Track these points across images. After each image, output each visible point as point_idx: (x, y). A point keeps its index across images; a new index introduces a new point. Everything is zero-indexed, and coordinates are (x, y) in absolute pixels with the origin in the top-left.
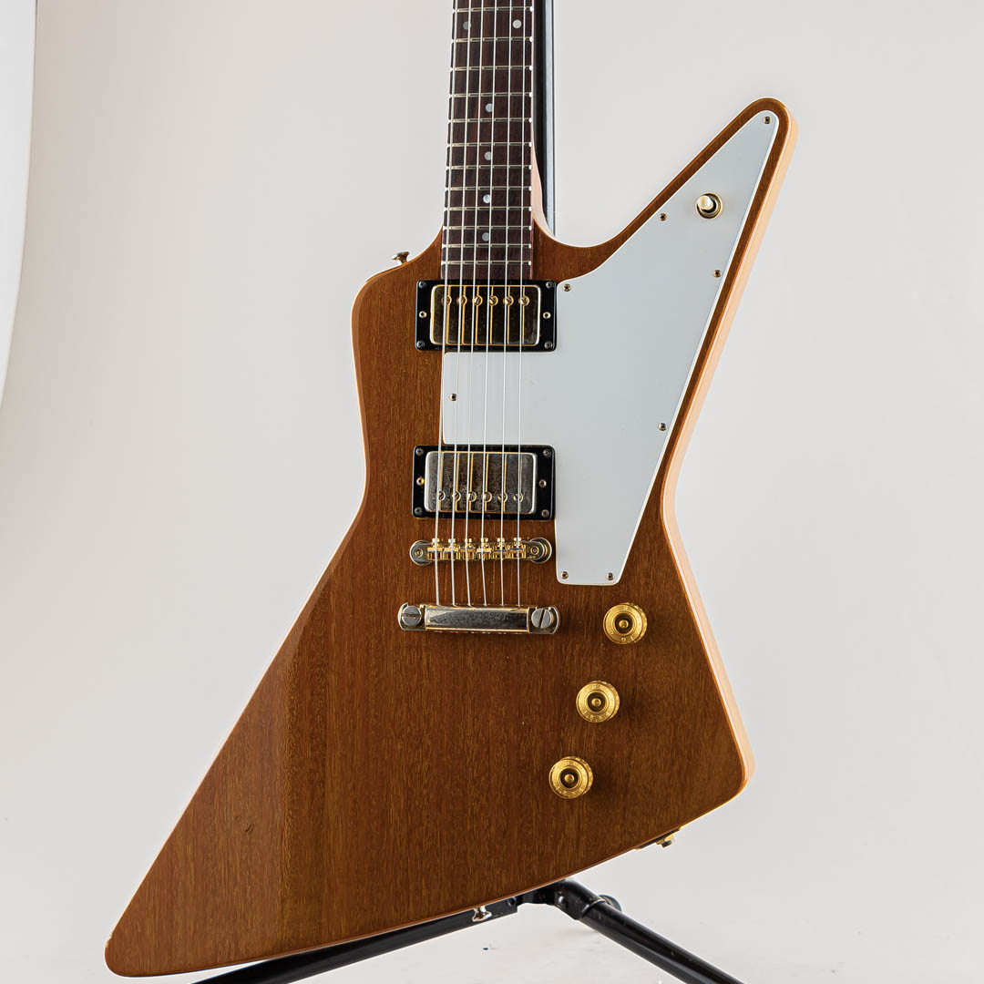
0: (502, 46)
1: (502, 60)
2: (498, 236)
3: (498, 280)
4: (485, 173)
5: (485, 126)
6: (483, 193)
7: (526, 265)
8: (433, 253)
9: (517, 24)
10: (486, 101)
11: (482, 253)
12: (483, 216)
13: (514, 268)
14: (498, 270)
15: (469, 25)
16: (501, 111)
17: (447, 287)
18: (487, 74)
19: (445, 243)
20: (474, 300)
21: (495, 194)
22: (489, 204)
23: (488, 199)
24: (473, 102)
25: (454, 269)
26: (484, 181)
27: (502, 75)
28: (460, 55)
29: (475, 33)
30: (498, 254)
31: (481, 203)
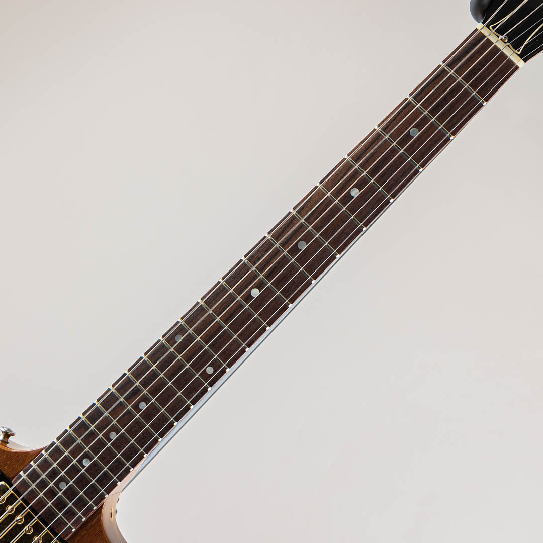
0: (187, 375)
1: (179, 384)
2: (70, 493)
3: (45, 520)
4: (101, 444)
5: (129, 415)
6: (87, 456)
7: (70, 528)
8: (23, 458)
9: (210, 370)
10: (145, 399)
11: (51, 493)
12: (74, 470)
13: (61, 523)
14: (50, 514)
15: (180, 339)
16: (148, 415)
17: (10, 491)
18: (162, 383)
19: (35, 462)
20: (18, 518)
21: (95, 464)
22: (84, 467)
23: (87, 463)
24: (137, 391)
25: (24, 484)
26: (95, 450)
27: (170, 393)
28: (157, 352)
29: (180, 349)
30: (60, 505)
31: (80, 461)
